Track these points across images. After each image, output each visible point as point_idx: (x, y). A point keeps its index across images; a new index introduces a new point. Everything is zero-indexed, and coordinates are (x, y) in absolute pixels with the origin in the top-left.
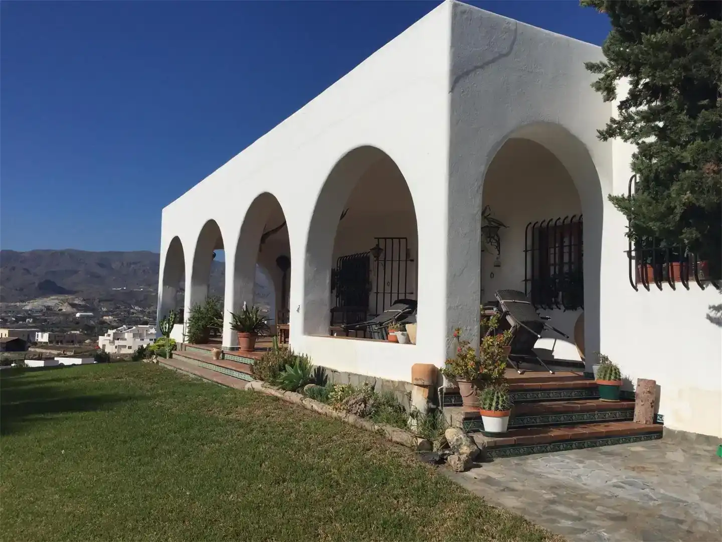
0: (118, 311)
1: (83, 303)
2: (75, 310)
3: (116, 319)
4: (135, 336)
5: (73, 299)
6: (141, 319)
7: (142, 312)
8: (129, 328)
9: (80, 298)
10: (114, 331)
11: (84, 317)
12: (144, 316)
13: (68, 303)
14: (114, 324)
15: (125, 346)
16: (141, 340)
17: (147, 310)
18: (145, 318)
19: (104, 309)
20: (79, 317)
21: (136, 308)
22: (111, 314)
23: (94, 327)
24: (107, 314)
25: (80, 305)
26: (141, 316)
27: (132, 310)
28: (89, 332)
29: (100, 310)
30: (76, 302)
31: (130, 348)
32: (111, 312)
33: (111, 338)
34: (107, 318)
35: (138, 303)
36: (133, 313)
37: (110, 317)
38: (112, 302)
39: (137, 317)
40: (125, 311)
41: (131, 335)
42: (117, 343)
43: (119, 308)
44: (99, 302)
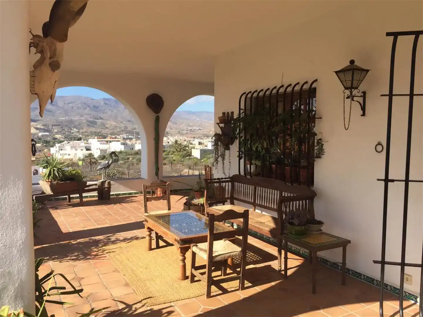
0: (64, 132)
1: (42, 127)
2: (38, 131)
3: (63, 136)
4: (72, 147)
5: (37, 125)
6: (78, 136)
7: (78, 132)
8: (69, 143)
9: (40, 124)
10: (60, 145)
11: (44, 136)
12: (79, 134)
13: (34, 127)
14: (62, 139)
15: (66, 154)
16: (76, 150)
17: (81, 131)
18: (80, 136)
19: (56, 131)
20: (41, 136)
21: (74, 130)
22: (59, 133)
23: (50, 142)
24: (57, 133)
25: (40, 128)
26: (78, 134)
27: (72, 131)
28: (47, 145)
29: (53, 131)
30: (39, 127)
31: (69, 155)
32: (60, 132)
33: (57, 149)
34: (58, 136)
35: (75, 127)
36: (73, 133)
37: (59, 135)
38: (59, 126)
39: (75, 135)
40: (68, 132)
41: (69, 147)
42: (61, 152)
43: (64, 130)
44: (52, 126)
